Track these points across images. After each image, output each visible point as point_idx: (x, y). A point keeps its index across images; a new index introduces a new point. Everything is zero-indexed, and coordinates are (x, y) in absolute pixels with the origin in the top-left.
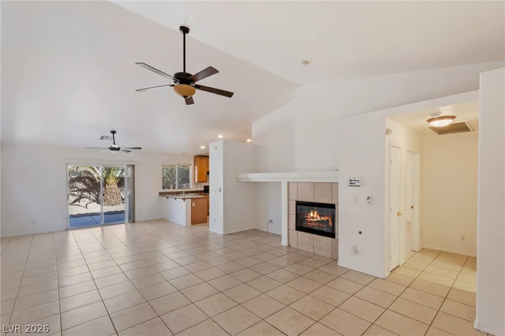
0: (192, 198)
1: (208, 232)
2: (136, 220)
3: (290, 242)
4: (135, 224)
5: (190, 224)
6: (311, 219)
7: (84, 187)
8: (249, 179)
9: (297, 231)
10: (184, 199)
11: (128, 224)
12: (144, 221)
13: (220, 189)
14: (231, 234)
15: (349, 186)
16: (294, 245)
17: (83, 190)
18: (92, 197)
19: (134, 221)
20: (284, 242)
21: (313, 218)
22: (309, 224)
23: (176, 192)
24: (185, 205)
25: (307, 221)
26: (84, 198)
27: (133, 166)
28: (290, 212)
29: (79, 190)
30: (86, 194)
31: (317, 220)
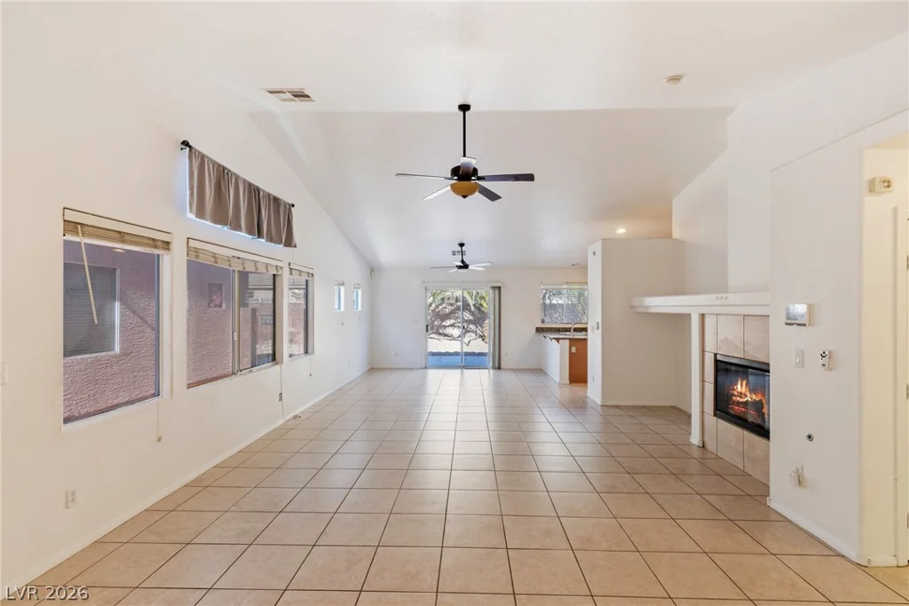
0: (570, 339)
1: (586, 397)
2: (502, 366)
3: (706, 439)
4: (501, 371)
5: (568, 382)
6: (738, 398)
7: (471, 318)
8: (647, 307)
9: (715, 418)
10: (558, 340)
11: (492, 371)
12: (512, 370)
13: (598, 323)
14: (617, 407)
15: (787, 324)
16: (710, 446)
17: (469, 322)
18: (479, 332)
19: (499, 368)
20: (695, 439)
21: (741, 395)
22: (736, 408)
23: (563, 328)
24: (559, 350)
25: (734, 402)
26: (469, 332)
27: (499, 288)
28: (706, 379)
29: (464, 321)
30: (472, 327)
31: (746, 399)
